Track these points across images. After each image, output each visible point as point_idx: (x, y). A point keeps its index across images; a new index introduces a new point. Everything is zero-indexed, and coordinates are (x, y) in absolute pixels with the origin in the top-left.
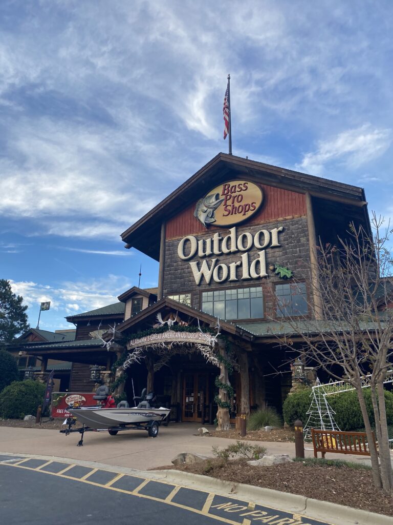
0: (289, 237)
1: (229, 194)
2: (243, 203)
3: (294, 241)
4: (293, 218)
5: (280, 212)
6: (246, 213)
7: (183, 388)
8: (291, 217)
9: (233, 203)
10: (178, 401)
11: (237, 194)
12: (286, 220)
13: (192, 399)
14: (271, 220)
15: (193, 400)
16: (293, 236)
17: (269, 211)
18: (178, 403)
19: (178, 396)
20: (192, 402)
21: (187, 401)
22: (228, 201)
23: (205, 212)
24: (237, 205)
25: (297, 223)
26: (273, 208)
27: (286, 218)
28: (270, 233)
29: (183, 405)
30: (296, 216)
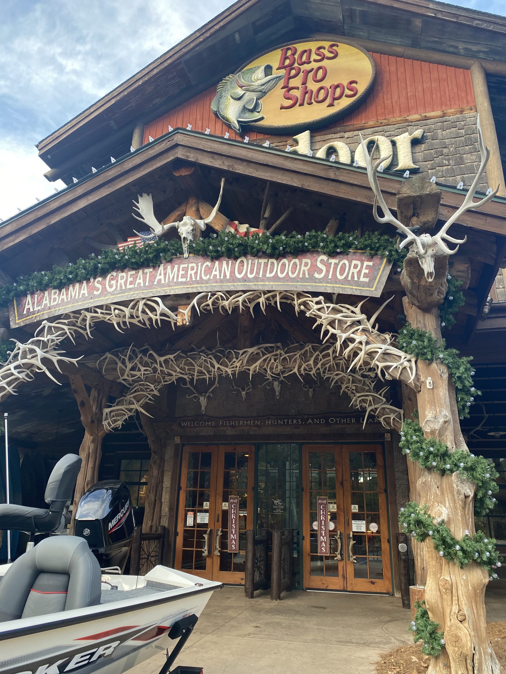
0: (436, 153)
1: (296, 65)
2: (327, 83)
3: (449, 160)
4: (444, 115)
5: (412, 103)
6: (336, 102)
7: (180, 488)
8: (439, 113)
9: (304, 83)
10: (165, 522)
11: (314, 65)
12: (426, 118)
13: (203, 518)
14: (392, 120)
15: (206, 521)
16: (445, 151)
17: (388, 102)
18: (164, 528)
19: (165, 509)
20: (205, 525)
21: (190, 522)
22: (291, 80)
23: (239, 99)
24: (313, 86)
25: (453, 125)
26: (395, 97)
27: (428, 115)
28: (394, 143)
29: (176, 534)
30: (449, 111)
